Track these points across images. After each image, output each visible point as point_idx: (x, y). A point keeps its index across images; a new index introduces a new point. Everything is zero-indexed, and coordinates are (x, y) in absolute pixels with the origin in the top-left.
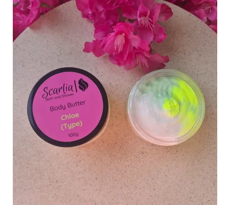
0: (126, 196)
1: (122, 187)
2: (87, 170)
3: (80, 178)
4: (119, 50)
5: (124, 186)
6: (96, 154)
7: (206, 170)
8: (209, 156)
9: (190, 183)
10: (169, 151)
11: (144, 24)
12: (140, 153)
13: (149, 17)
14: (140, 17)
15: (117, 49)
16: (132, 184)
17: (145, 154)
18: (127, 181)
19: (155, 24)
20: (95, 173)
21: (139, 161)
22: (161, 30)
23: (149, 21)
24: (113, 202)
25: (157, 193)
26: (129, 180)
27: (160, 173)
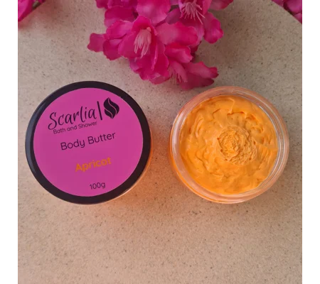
0: (170, 278)
1: (163, 264)
2: (111, 238)
3: (100, 250)
6: (126, 214)
7: (290, 240)
8: (295, 219)
9: (266, 259)
10: (235, 211)
11: (188, 13)
12: (191, 213)
13: (197, 3)
14: (183, 3)
16: (179, 260)
17: (199, 215)
19: (207, 14)
20: (123, 243)
21: (190, 226)
22: (215, 24)
23: (198, 9)
25: (216, 274)
26: (174, 253)
27: (222, 243)
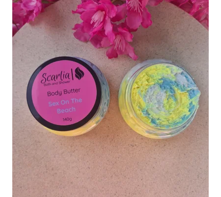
5: (114, 176)
18: (117, 171)
24: (103, 189)
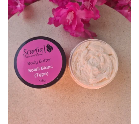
4: (70, 23)
15: (69, 22)
